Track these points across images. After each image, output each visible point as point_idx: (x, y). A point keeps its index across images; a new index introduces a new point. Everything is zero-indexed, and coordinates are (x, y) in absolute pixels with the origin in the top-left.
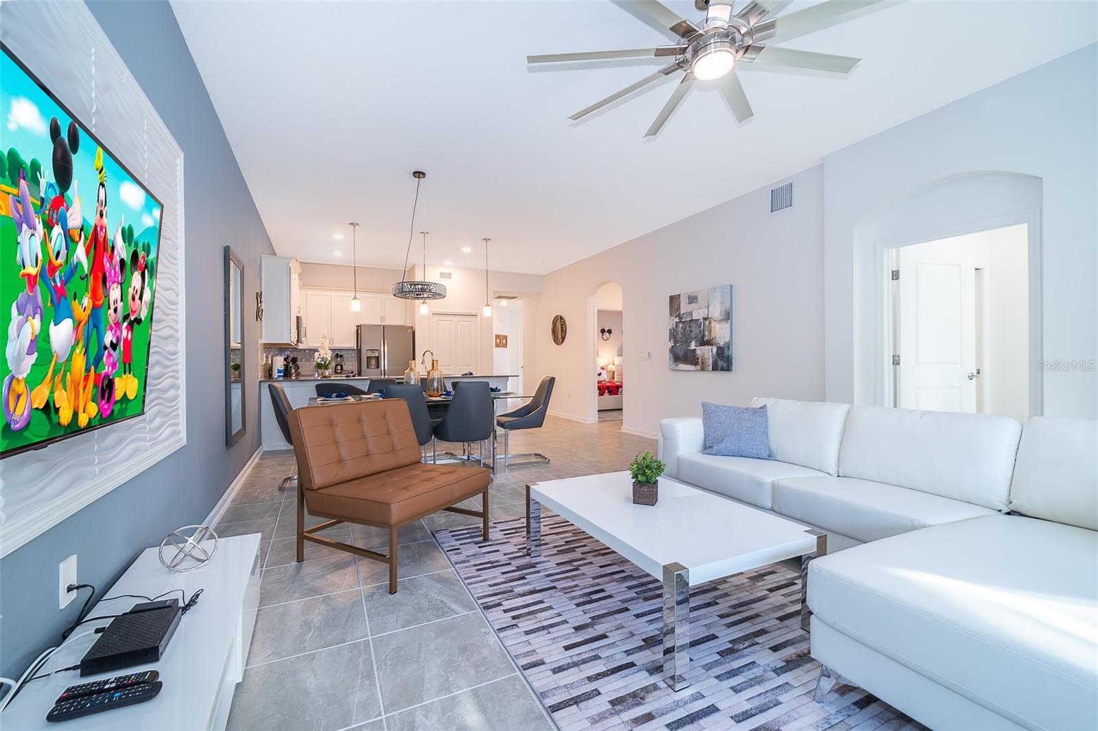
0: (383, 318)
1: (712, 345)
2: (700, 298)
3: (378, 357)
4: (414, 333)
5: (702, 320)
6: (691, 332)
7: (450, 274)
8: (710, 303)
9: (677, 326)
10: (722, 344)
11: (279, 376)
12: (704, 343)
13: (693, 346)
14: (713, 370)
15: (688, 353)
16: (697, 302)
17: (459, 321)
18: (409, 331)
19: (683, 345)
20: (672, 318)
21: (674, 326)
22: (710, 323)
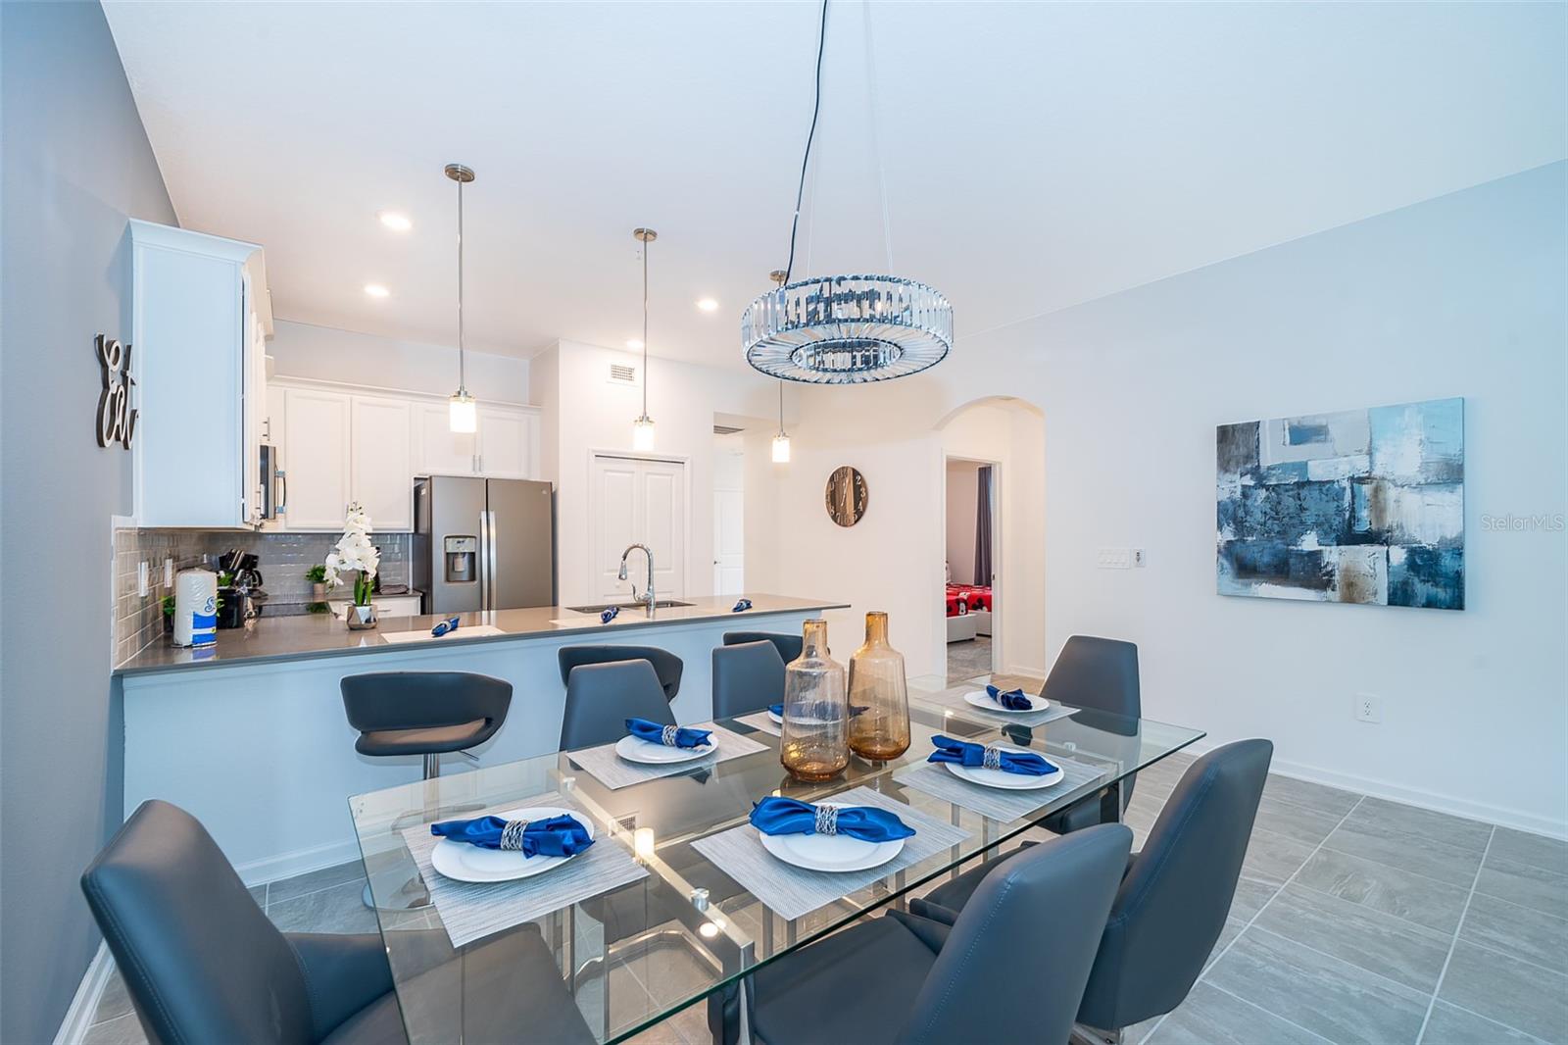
0: (478, 462)
1: (1386, 542)
2: (1333, 431)
3: (472, 555)
4: (553, 497)
5: (1346, 484)
6: (1302, 509)
7: (631, 370)
8: (1376, 443)
9: (1245, 495)
10: (1429, 541)
11: (197, 639)
12: (1350, 536)
13: (1309, 542)
14: (1390, 603)
15: (1292, 561)
16: (1325, 440)
17: (648, 473)
18: (544, 492)
19: (1270, 539)
20: (1228, 477)
21: (1238, 495)
22: (1377, 491)
